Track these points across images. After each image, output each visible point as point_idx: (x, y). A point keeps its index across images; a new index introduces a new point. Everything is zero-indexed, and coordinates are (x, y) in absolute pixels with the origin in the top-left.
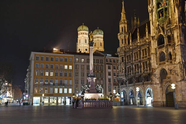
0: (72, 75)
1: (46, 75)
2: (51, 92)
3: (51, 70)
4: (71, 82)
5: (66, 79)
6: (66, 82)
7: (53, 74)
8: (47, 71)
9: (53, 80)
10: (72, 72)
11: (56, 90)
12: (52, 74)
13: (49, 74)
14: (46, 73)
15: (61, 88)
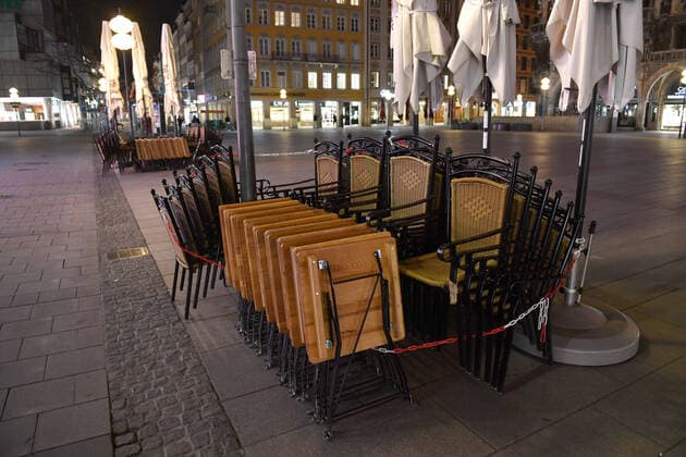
0: (359, 27)
1: (277, 24)
2: (298, 87)
3: (293, 6)
4: (356, 53)
5: (342, 41)
6: (341, 50)
7: (298, 20)
8: (280, 9)
9: (301, 42)
10: (359, 13)
11: (312, 77)
12: (296, 20)
13: (288, 19)
14: (277, 13)
15: (327, 69)
